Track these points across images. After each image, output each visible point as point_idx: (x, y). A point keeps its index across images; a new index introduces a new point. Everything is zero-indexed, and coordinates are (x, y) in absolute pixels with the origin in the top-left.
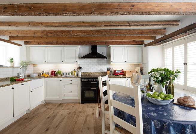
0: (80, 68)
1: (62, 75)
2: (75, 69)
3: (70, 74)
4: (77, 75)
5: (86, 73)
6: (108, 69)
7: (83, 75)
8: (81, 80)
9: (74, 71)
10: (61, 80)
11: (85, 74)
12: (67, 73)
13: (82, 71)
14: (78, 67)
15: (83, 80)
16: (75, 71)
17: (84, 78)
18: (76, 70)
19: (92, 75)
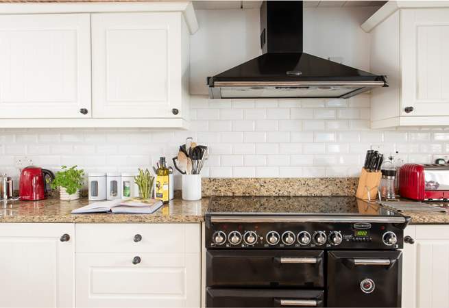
0: (196, 153)
1: (84, 196)
2: (163, 160)
3: (136, 191)
4: (178, 195)
5: (228, 182)
6: (373, 160)
7: (209, 193)
8: (209, 240)
9: (157, 172)
10: (66, 238)
11: (223, 191)
12: (114, 184)
13: (205, 172)
14: (182, 149)
15: (219, 239)
16: (162, 169)
17: (228, 227)
18: (169, 163)
19: (264, 192)
